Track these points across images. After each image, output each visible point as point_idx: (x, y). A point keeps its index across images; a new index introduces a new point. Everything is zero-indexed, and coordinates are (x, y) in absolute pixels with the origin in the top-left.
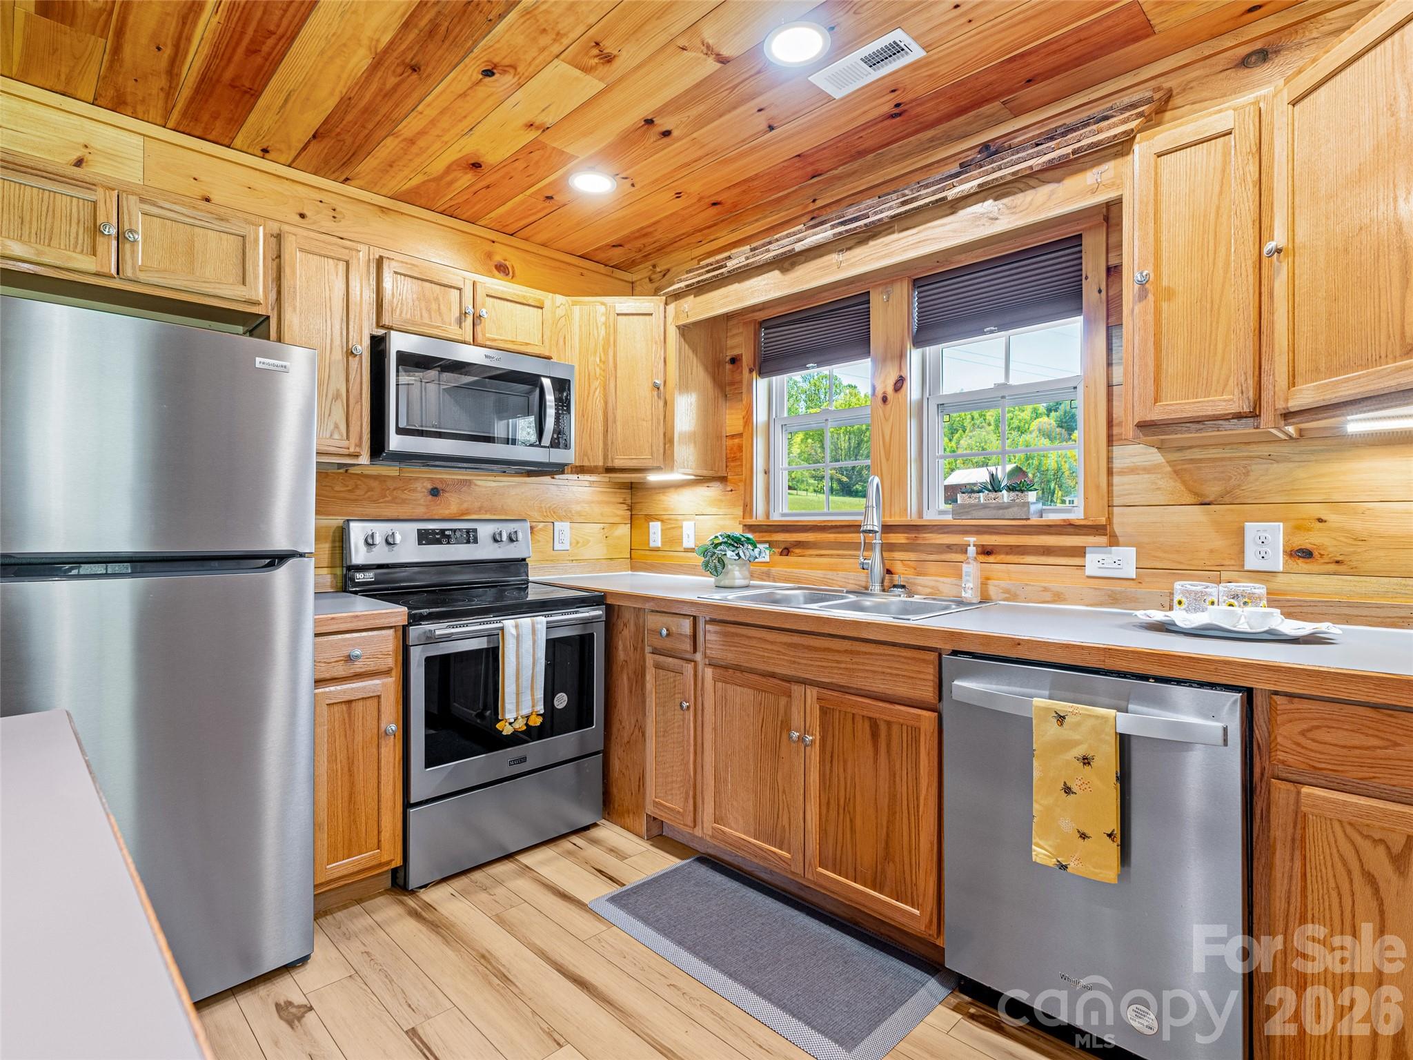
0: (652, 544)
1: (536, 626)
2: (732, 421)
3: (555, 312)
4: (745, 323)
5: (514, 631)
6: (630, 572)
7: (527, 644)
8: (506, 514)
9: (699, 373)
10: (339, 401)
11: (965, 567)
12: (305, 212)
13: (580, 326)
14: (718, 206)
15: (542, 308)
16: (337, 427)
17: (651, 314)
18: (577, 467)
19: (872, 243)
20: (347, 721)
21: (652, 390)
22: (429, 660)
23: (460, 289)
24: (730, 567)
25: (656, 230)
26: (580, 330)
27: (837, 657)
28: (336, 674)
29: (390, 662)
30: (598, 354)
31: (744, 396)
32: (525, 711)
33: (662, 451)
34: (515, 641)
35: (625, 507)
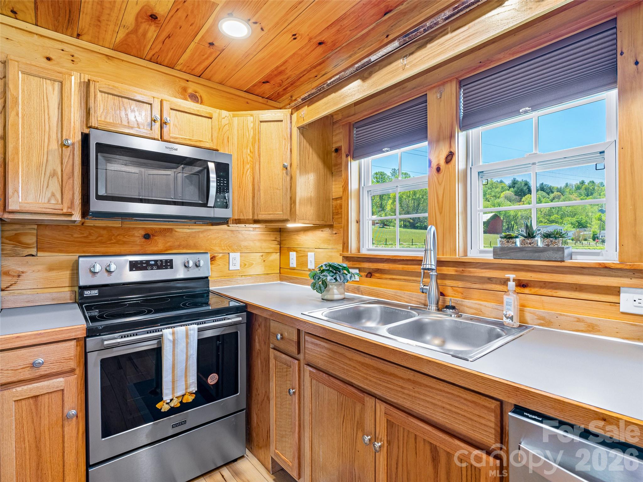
0: (291, 266)
1: (189, 332)
2: (336, 189)
3: (221, 122)
4: (343, 125)
5: (171, 337)
6: (279, 282)
7: (182, 346)
8: (197, 249)
9: (313, 159)
10: (55, 178)
11: (506, 298)
12: (51, 56)
13: (238, 130)
14: (323, 45)
15: (211, 118)
16: (53, 195)
17: (282, 121)
18: (236, 220)
19: (429, 46)
20: (34, 410)
21: (283, 170)
22: (103, 361)
23: (151, 104)
24: (330, 286)
25: (286, 68)
26: (238, 132)
27: (401, 383)
28: (21, 377)
29: (72, 364)
30: (249, 148)
31: (343, 172)
32: (179, 393)
33: (289, 209)
34: (171, 344)
35: (276, 243)
